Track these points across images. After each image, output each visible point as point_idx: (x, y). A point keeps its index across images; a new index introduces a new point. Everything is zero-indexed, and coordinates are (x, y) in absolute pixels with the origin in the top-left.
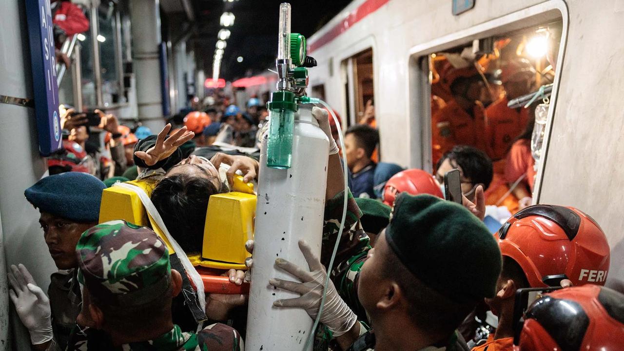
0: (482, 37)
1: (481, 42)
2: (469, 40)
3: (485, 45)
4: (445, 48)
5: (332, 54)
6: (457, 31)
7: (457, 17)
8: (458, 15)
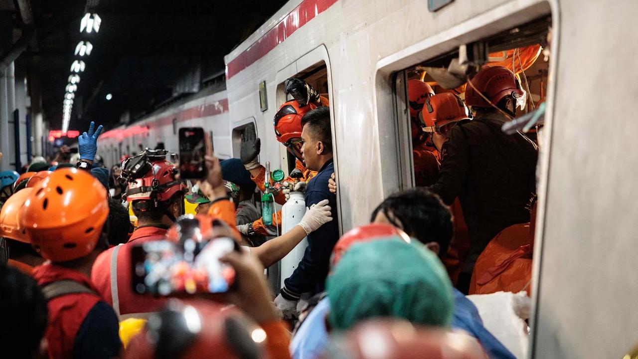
0: (469, 40)
1: (470, 47)
2: (454, 44)
3: (475, 52)
4: (424, 58)
5: (266, 77)
6: (437, 33)
7: (436, 14)
8: (436, 11)
